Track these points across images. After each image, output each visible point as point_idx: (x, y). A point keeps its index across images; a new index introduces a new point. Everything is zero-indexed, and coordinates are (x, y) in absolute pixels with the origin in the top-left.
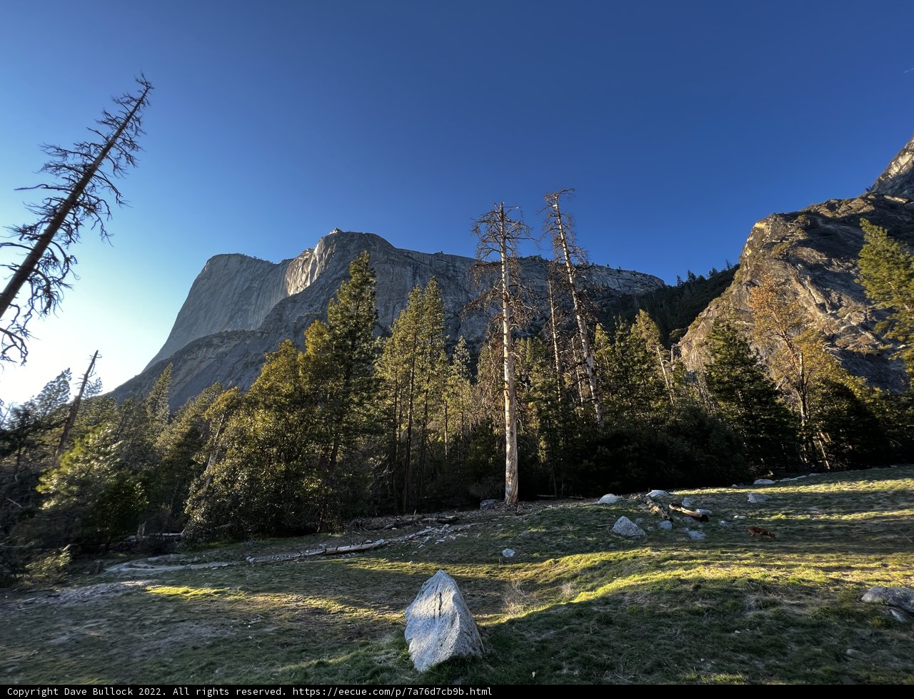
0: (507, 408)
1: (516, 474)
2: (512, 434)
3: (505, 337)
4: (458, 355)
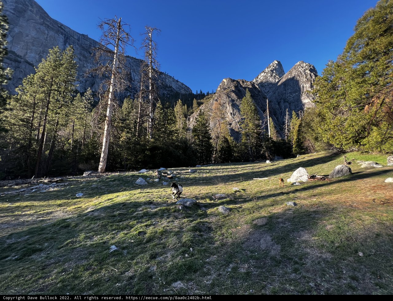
0: (106, 129)
2: (106, 141)
3: (110, 93)
4: (86, 98)
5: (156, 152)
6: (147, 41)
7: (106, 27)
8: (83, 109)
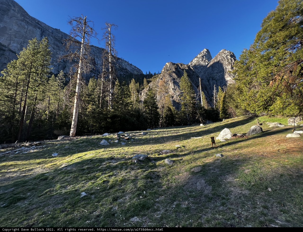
1: (76, 127)
2: (76, 112)
3: (79, 74)
5: (116, 119)
6: (107, 34)
7: (75, 23)
8: (57, 87)
